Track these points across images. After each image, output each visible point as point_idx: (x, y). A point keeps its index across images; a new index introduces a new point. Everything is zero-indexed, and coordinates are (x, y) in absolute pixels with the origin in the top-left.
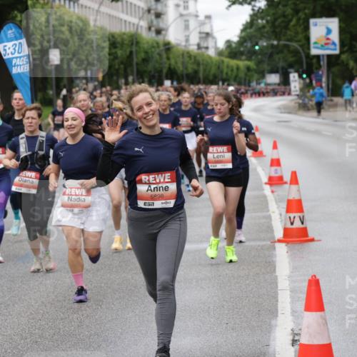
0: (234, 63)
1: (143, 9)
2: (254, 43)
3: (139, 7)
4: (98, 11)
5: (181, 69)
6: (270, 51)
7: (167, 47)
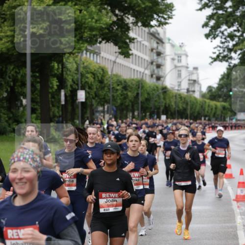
0: (213, 103)
1: (147, 61)
2: (229, 89)
3: (144, 60)
4: (115, 62)
5: (174, 106)
7: (165, 90)
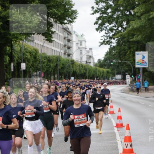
0: (101, 69)
1: (62, 45)
2: (111, 61)
4: (43, 46)
5: (78, 72)
6: (118, 65)
7: (73, 62)
